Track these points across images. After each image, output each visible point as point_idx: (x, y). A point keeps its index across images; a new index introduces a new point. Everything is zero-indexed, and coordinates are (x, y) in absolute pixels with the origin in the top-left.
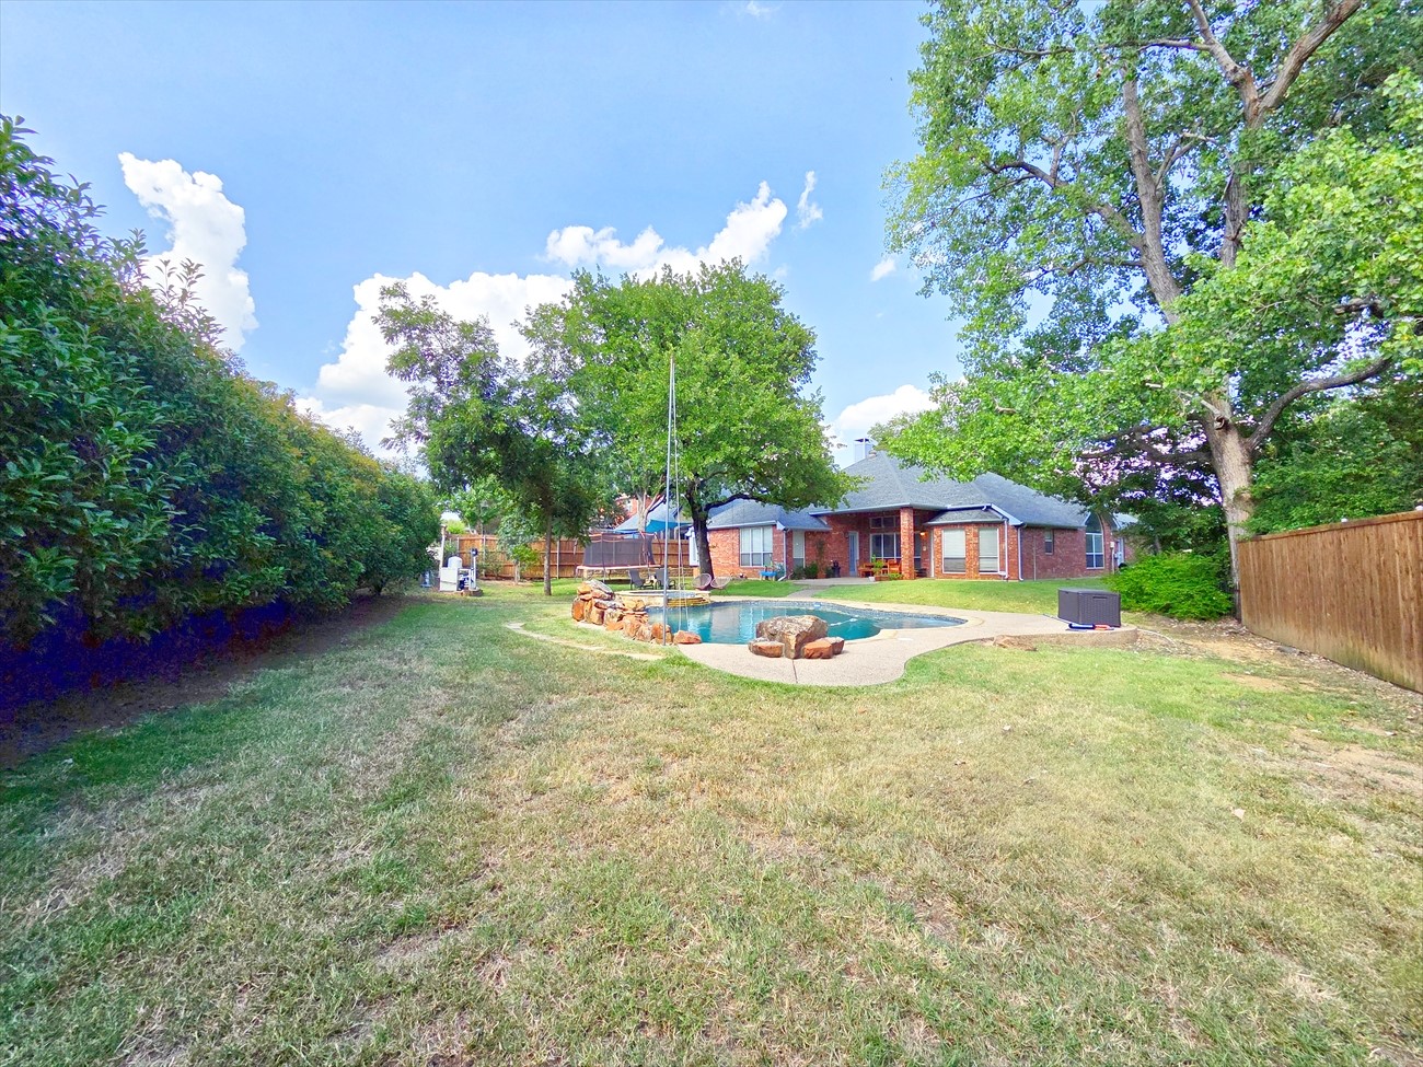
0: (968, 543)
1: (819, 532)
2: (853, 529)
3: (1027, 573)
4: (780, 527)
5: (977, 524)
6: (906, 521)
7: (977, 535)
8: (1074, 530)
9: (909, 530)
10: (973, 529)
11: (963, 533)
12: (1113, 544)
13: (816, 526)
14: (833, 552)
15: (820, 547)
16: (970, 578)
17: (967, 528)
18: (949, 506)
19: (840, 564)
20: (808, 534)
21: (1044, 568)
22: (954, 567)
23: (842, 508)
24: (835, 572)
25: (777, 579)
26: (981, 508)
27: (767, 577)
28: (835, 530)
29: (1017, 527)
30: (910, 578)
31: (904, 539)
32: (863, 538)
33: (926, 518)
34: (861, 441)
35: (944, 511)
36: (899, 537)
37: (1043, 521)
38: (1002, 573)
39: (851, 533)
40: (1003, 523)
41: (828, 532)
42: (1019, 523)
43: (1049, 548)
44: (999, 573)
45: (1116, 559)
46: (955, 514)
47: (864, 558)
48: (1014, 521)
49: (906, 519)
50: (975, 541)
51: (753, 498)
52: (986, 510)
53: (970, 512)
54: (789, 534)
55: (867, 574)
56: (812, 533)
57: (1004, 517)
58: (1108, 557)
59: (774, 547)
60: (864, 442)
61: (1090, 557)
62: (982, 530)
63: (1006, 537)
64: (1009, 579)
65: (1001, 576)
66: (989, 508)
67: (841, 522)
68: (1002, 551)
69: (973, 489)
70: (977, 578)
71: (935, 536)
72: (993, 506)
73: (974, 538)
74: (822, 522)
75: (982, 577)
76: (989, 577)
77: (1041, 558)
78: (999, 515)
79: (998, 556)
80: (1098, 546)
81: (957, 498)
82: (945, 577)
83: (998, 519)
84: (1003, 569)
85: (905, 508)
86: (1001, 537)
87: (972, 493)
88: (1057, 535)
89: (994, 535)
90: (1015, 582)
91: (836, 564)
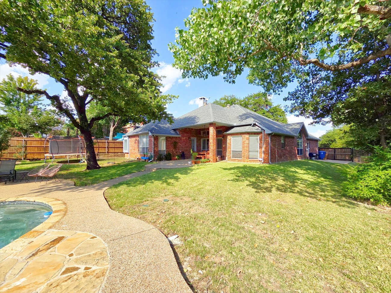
0: (243, 143)
1: (174, 138)
2: (193, 136)
3: (273, 159)
4: (151, 134)
5: (248, 133)
6: (212, 131)
7: (248, 139)
8: (293, 137)
9: (214, 136)
10: (247, 136)
11: (242, 138)
12: (306, 145)
13: (173, 134)
14: (182, 148)
15: (175, 145)
16: (244, 161)
17: (243, 136)
18: (235, 124)
20: (168, 138)
21: (280, 157)
22: (237, 155)
24: (183, 156)
25: (149, 160)
26: (250, 125)
28: (183, 137)
29: (269, 134)
31: (211, 141)
32: (199, 140)
33: (223, 130)
34: (202, 99)
35: (233, 127)
36: (208, 140)
37: (281, 132)
38: (261, 159)
39: (192, 138)
40: (261, 133)
41: (179, 137)
42: (270, 132)
43: (283, 146)
44: (259, 159)
45: (307, 151)
46: (238, 128)
47: (199, 150)
48: (268, 131)
52: (253, 126)
53: (245, 127)
56: (171, 138)
57: (262, 129)
58: (304, 150)
59: (148, 145)
60: (203, 99)
61: (298, 150)
62: (252, 136)
63: (263, 140)
64: (264, 162)
65: (260, 161)
66: (255, 125)
67: (187, 133)
68: (261, 148)
69: (247, 116)
70: (248, 162)
71: (228, 140)
72: (257, 124)
73: (246, 141)
74: (176, 133)
75: (250, 161)
76: (254, 161)
77: (280, 151)
78: (260, 129)
79: (259, 150)
80: (301, 145)
81: (239, 120)
82: (233, 160)
83: (259, 131)
84: (261, 157)
85: (211, 124)
86: (261, 140)
87: (247, 118)
88: (287, 140)
89: (257, 139)
90: (267, 165)
91: (183, 153)
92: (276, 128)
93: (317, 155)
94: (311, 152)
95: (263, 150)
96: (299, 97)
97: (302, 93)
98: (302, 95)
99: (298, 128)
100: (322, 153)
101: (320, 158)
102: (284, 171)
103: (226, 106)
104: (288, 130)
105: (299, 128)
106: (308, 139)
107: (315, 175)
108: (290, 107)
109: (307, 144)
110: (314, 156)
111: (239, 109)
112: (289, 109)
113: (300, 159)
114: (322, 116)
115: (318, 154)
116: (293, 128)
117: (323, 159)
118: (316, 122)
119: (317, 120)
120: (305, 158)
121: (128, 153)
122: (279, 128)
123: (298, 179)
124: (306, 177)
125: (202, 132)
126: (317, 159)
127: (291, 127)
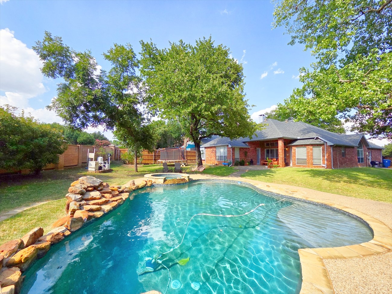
0: (308, 153)
1: (245, 148)
2: (258, 147)
3: (335, 165)
4: (230, 146)
5: (312, 145)
6: (281, 144)
7: (312, 150)
8: (353, 147)
9: (282, 147)
10: (311, 147)
11: (306, 149)
12: (367, 153)
13: (244, 146)
14: (250, 156)
15: (246, 154)
16: (309, 167)
17: (307, 147)
18: (299, 138)
19: (253, 160)
20: (241, 149)
21: (341, 164)
22: (301, 162)
23: (254, 139)
24: (251, 163)
25: (229, 166)
26: (313, 138)
27: (225, 165)
28: (251, 148)
29: (331, 146)
30: (283, 167)
31: (280, 151)
32: (262, 150)
33: (289, 142)
34: (261, 115)
35: (296, 140)
36: (277, 150)
37: (341, 144)
38: (324, 165)
39: (257, 149)
40: (323, 145)
41: (248, 148)
42: (332, 144)
43: (344, 155)
44: (322, 165)
45: (369, 159)
46: (302, 141)
47: (263, 158)
48: (330, 143)
49: (281, 143)
50: (311, 152)
51: (218, 135)
52: (316, 139)
53: (308, 140)
54: (233, 149)
55: (264, 164)
56: (243, 148)
57: (324, 142)
58: (365, 158)
59: (228, 154)
60: (263, 116)
61: (359, 159)
62: (314, 147)
63: (325, 150)
64: (327, 168)
65: (323, 167)
66: (317, 138)
67: (254, 144)
68: (324, 156)
69: (308, 131)
70: (312, 167)
71: (292, 150)
72: (319, 137)
73: (310, 151)
74: (246, 144)
75: (315, 167)
76: (318, 167)
77: (341, 159)
78: (322, 141)
79: (322, 158)
80: (362, 154)
81: (302, 134)
82: (297, 166)
83: (321, 143)
84: (324, 163)
85: (280, 139)
86: (323, 150)
87: (309, 132)
88: (346, 149)
89: (320, 150)
90: (330, 170)
91: (252, 160)
92: (336, 140)
93: (380, 163)
94: (373, 160)
95: (326, 158)
96: (358, 119)
97: (360, 116)
98: (361, 118)
99: (357, 139)
100: (387, 162)
101: (384, 166)
102: (347, 174)
103: (285, 120)
104: (348, 141)
105: (359, 139)
106: (369, 149)
107: (375, 178)
108: (350, 127)
109: (369, 153)
110: (377, 164)
111: (299, 124)
112: (350, 129)
113: (361, 166)
114: (378, 133)
115: (382, 162)
116: (352, 139)
117: (387, 167)
118: (374, 138)
119: (374, 136)
120: (367, 166)
121: (204, 160)
122: (339, 139)
123: (360, 179)
124: (367, 178)
125: (265, 143)
126: (381, 167)
127: (350, 138)
